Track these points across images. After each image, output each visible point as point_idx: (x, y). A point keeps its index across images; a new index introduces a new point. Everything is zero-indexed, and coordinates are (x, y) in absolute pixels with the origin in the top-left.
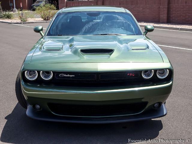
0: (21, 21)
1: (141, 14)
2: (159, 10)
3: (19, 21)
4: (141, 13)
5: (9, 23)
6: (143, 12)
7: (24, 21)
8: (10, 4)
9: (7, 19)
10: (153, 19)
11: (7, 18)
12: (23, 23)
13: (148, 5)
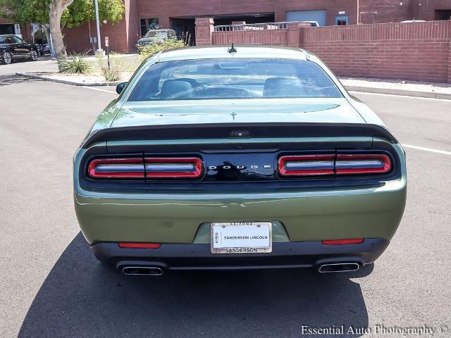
0: (107, 79)
1: (398, 62)
2: (447, 52)
3: (101, 80)
4: (397, 59)
5: (78, 85)
6: (402, 55)
7: (112, 80)
8: (91, 39)
9: (76, 74)
10: (430, 73)
11: (76, 72)
12: (110, 85)
13: (417, 39)
